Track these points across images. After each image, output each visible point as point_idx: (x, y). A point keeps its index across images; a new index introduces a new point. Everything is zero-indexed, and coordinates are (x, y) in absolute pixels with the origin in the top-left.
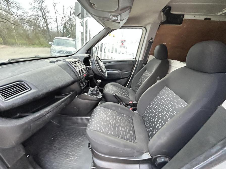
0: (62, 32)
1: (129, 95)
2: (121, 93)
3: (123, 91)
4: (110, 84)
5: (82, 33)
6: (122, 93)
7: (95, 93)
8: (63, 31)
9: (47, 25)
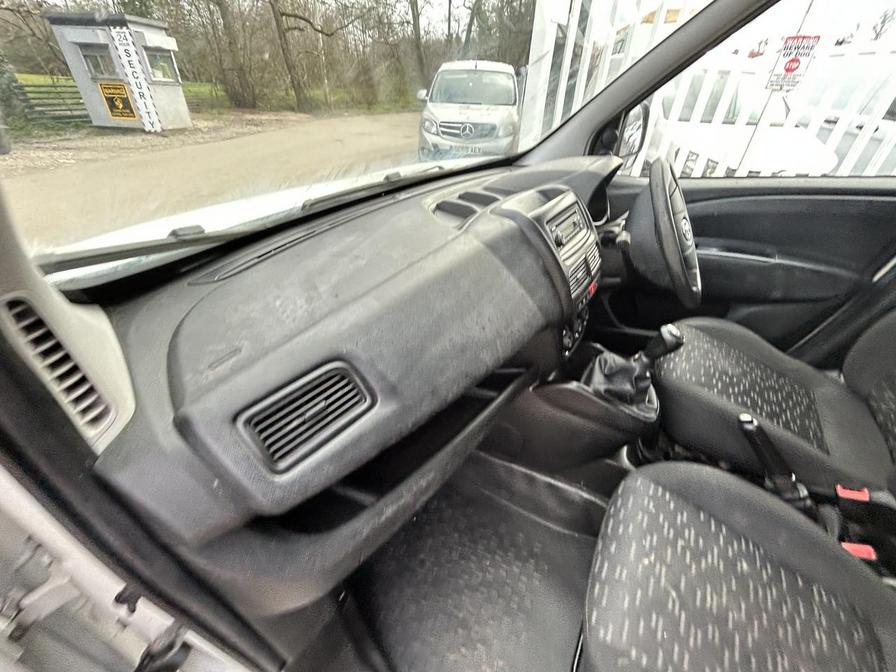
0: (463, 37)
1: (819, 425)
2: (769, 403)
3: (781, 389)
4: (697, 328)
5: (559, 26)
6: (773, 397)
7: (628, 387)
8: (469, 31)
9: (416, 17)
